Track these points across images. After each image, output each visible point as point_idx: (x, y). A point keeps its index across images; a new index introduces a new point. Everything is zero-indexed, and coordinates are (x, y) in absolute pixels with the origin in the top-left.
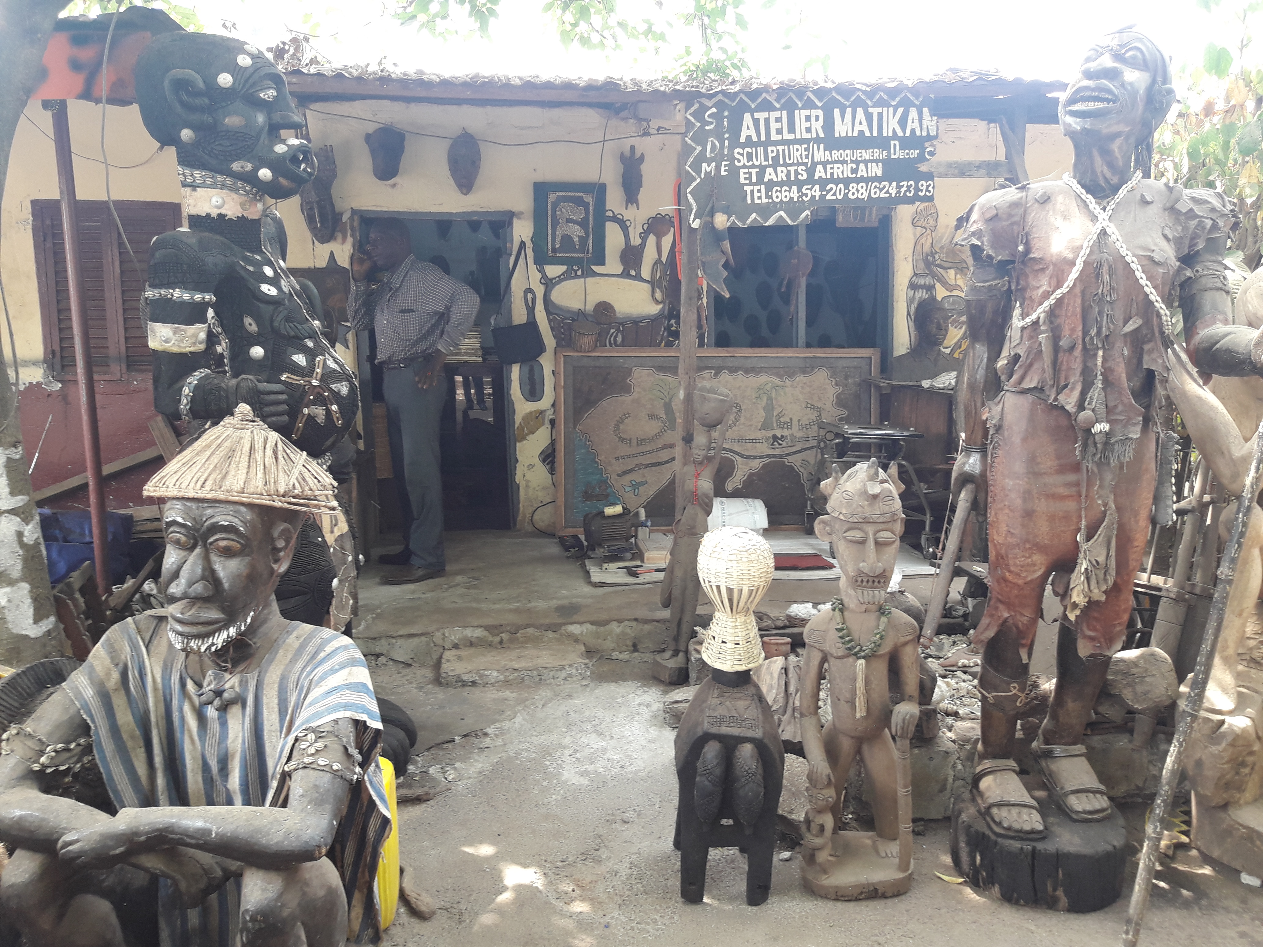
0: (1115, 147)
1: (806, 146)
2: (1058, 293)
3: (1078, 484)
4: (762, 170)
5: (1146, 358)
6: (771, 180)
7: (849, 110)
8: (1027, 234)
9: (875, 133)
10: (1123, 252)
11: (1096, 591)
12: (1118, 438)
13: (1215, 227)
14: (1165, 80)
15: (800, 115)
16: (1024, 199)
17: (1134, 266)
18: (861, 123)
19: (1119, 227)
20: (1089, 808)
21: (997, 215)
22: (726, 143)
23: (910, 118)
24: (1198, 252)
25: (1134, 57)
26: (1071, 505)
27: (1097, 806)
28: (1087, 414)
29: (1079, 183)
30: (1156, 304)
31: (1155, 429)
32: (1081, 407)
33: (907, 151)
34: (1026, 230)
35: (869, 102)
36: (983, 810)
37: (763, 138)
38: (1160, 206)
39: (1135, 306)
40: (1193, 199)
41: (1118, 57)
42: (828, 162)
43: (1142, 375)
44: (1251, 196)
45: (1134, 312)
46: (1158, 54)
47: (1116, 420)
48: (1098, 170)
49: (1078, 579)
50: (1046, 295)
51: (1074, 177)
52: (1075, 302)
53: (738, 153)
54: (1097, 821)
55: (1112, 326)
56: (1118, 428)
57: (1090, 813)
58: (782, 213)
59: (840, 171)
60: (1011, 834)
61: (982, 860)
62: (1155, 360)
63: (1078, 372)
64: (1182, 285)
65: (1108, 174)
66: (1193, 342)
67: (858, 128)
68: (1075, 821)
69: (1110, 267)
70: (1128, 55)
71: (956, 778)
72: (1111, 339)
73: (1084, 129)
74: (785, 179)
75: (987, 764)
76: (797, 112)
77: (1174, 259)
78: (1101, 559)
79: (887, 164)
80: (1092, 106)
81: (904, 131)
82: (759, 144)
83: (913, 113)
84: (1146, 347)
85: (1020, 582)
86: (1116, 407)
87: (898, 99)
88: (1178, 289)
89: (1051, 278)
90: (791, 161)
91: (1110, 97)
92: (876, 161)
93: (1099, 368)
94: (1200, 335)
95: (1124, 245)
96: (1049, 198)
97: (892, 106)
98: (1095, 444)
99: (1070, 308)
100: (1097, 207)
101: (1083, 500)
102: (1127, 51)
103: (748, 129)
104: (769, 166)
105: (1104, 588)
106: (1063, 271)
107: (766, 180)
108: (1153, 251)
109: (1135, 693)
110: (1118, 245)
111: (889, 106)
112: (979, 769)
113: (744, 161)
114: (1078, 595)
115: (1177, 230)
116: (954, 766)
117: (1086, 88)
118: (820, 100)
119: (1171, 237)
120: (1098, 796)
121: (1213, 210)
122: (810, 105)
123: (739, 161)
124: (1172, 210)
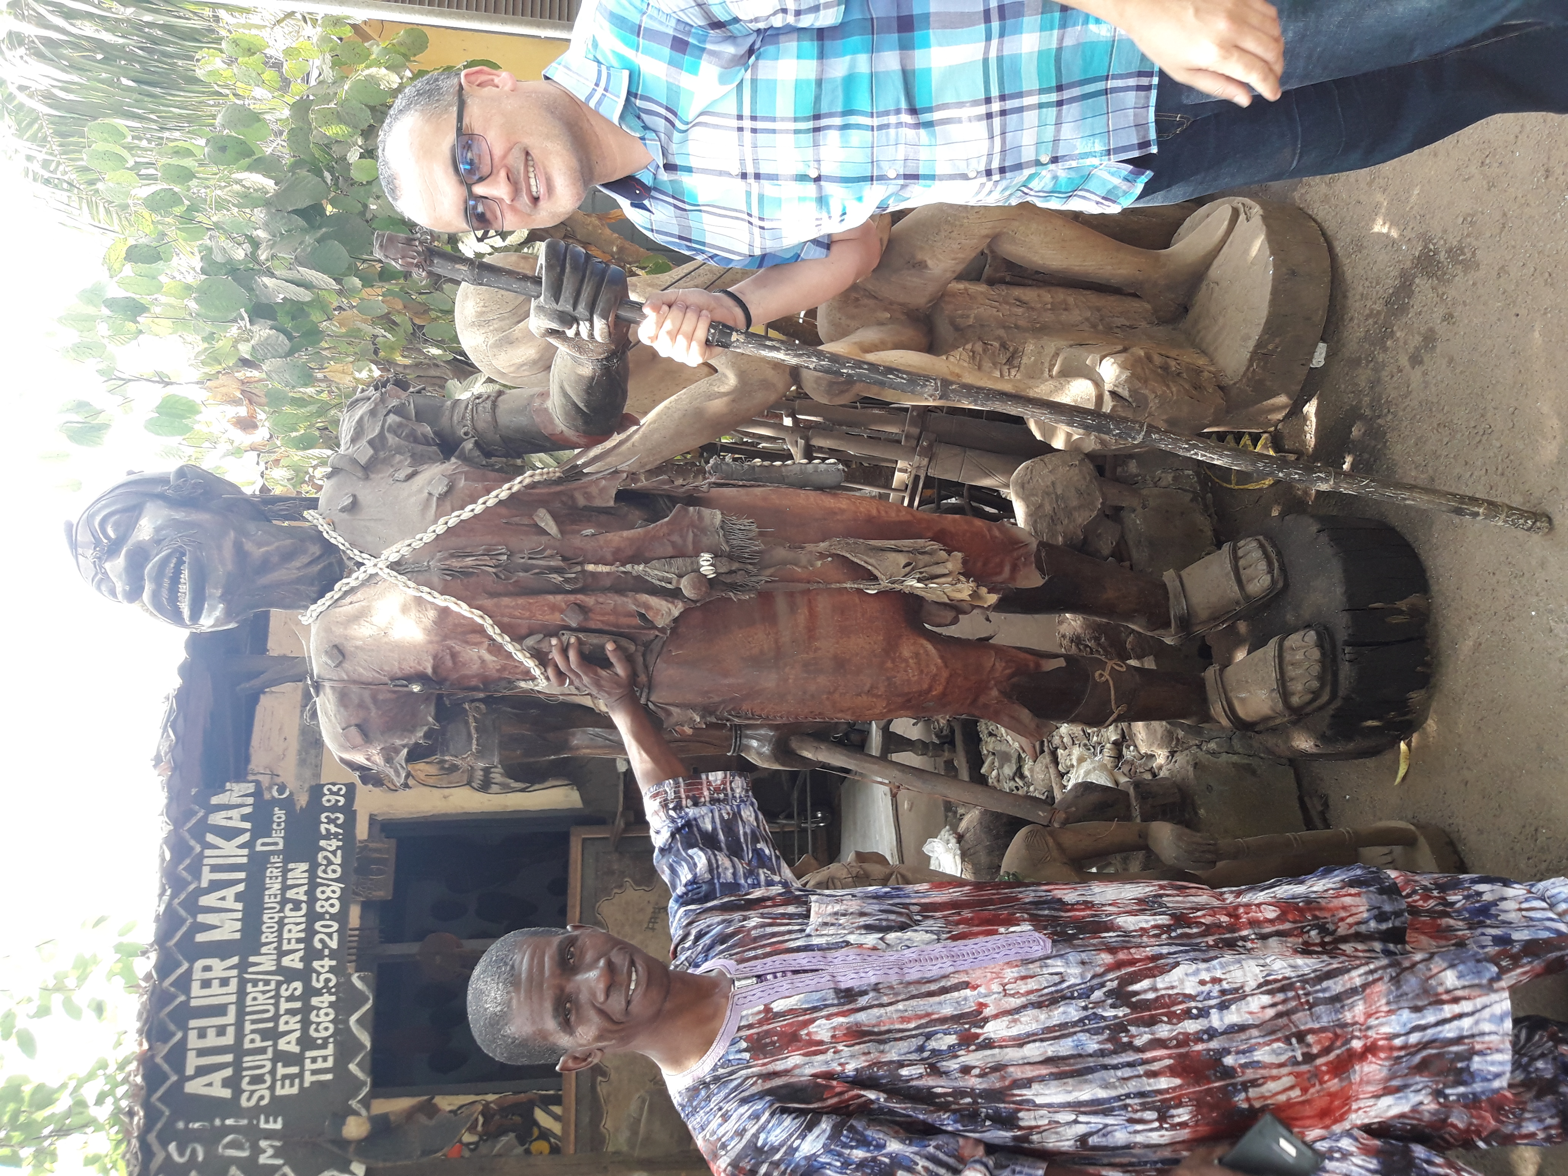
0: (257, 552)
1: (249, 985)
2: (493, 631)
3: (791, 595)
4: (281, 1057)
5: (598, 503)
6: (299, 1041)
7: (201, 918)
8: (393, 679)
9: (242, 875)
10: (429, 537)
11: (950, 566)
12: (722, 539)
13: (398, 411)
14: (162, 480)
15: (199, 997)
16: (335, 684)
17: (453, 521)
18: (223, 899)
19: (388, 544)
20: (1263, 566)
21: (358, 726)
22: (229, 1122)
23: (224, 823)
24: (435, 433)
25: (116, 526)
26: (823, 604)
27: (1257, 554)
28: (686, 586)
29: (315, 602)
30: (515, 489)
31: (705, 488)
32: (675, 594)
33: (275, 826)
34: (386, 679)
35: (192, 887)
36: (1294, 717)
37: (229, 1058)
38: (361, 484)
39: (516, 519)
40: (353, 441)
41: (112, 550)
42: (278, 948)
43: (625, 508)
44: (370, 370)
45: (526, 521)
46: (118, 492)
47: (694, 543)
48: (295, 574)
49: (935, 591)
50: (496, 648)
51: (307, 608)
52: (507, 606)
53: (249, 1099)
54: (1279, 554)
55: (548, 552)
56: (706, 541)
57: (1270, 564)
58: (353, 1019)
59: (295, 928)
60: (1329, 677)
61: (1372, 718)
62: (602, 490)
63: (619, 599)
64: (488, 454)
65: (305, 559)
66: (575, 439)
67: (230, 903)
68: (1286, 586)
69: (452, 556)
70: (112, 534)
71: (1231, 751)
72: (568, 554)
73: (223, 598)
74: (298, 1018)
75: (1217, 710)
76: (194, 1003)
77: (446, 465)
78: (902, 559)
79: (291, 855)
80: (185, 588)
81: (243, 831)
82: (237, 1065)
83: (218, 819)
84: (581, 501)
85: (945, 674)
86: (673, 544)
87: (192, 843)
88: (494, 459)
89: (467, 643)
90: (271, 1008)
91: (174, 560)
92: (285, 871)
93: (612, 569)
94: (565, 429)
95: (418, 537)
96: (336, 646)
97: (202, 852)
98: (731, 572)
99: (517, 613)
100: (354, 575)
101: (815, 586)
102: (107, 536)
103: (210, 1085)
104: (275, 1045)
105: (943, 554)
106: (455, 625)
107: (296, 1049)
108: (430, 494)
109: (1080, 507)
110: (417, 544)
111: (201, 856)
112: (1225, 722)
113: (263, 1090)
114: (959, 591)
115: (400, 462)
116: (1213, 753)
117: (155, 596)
118: (178, 965)
119: (410, 470)
120: (1240, 553)
121: (373, 413)
122: (185, 983)
123: (262, 1098)
124: (368, 469)
